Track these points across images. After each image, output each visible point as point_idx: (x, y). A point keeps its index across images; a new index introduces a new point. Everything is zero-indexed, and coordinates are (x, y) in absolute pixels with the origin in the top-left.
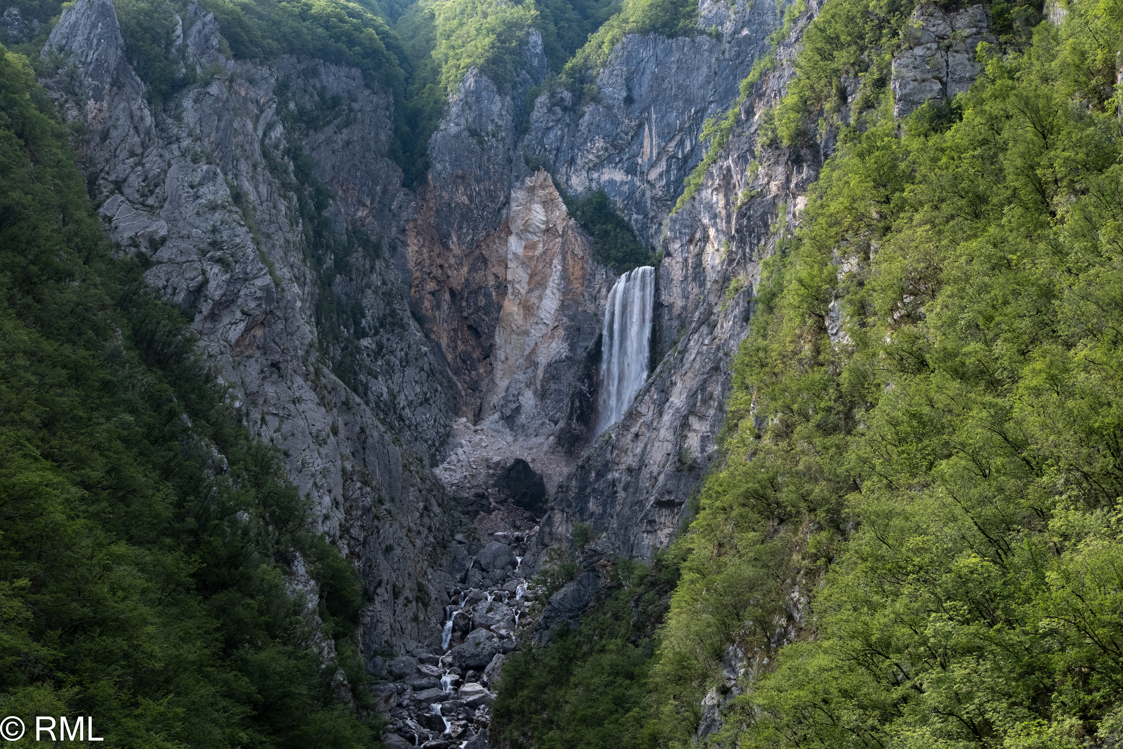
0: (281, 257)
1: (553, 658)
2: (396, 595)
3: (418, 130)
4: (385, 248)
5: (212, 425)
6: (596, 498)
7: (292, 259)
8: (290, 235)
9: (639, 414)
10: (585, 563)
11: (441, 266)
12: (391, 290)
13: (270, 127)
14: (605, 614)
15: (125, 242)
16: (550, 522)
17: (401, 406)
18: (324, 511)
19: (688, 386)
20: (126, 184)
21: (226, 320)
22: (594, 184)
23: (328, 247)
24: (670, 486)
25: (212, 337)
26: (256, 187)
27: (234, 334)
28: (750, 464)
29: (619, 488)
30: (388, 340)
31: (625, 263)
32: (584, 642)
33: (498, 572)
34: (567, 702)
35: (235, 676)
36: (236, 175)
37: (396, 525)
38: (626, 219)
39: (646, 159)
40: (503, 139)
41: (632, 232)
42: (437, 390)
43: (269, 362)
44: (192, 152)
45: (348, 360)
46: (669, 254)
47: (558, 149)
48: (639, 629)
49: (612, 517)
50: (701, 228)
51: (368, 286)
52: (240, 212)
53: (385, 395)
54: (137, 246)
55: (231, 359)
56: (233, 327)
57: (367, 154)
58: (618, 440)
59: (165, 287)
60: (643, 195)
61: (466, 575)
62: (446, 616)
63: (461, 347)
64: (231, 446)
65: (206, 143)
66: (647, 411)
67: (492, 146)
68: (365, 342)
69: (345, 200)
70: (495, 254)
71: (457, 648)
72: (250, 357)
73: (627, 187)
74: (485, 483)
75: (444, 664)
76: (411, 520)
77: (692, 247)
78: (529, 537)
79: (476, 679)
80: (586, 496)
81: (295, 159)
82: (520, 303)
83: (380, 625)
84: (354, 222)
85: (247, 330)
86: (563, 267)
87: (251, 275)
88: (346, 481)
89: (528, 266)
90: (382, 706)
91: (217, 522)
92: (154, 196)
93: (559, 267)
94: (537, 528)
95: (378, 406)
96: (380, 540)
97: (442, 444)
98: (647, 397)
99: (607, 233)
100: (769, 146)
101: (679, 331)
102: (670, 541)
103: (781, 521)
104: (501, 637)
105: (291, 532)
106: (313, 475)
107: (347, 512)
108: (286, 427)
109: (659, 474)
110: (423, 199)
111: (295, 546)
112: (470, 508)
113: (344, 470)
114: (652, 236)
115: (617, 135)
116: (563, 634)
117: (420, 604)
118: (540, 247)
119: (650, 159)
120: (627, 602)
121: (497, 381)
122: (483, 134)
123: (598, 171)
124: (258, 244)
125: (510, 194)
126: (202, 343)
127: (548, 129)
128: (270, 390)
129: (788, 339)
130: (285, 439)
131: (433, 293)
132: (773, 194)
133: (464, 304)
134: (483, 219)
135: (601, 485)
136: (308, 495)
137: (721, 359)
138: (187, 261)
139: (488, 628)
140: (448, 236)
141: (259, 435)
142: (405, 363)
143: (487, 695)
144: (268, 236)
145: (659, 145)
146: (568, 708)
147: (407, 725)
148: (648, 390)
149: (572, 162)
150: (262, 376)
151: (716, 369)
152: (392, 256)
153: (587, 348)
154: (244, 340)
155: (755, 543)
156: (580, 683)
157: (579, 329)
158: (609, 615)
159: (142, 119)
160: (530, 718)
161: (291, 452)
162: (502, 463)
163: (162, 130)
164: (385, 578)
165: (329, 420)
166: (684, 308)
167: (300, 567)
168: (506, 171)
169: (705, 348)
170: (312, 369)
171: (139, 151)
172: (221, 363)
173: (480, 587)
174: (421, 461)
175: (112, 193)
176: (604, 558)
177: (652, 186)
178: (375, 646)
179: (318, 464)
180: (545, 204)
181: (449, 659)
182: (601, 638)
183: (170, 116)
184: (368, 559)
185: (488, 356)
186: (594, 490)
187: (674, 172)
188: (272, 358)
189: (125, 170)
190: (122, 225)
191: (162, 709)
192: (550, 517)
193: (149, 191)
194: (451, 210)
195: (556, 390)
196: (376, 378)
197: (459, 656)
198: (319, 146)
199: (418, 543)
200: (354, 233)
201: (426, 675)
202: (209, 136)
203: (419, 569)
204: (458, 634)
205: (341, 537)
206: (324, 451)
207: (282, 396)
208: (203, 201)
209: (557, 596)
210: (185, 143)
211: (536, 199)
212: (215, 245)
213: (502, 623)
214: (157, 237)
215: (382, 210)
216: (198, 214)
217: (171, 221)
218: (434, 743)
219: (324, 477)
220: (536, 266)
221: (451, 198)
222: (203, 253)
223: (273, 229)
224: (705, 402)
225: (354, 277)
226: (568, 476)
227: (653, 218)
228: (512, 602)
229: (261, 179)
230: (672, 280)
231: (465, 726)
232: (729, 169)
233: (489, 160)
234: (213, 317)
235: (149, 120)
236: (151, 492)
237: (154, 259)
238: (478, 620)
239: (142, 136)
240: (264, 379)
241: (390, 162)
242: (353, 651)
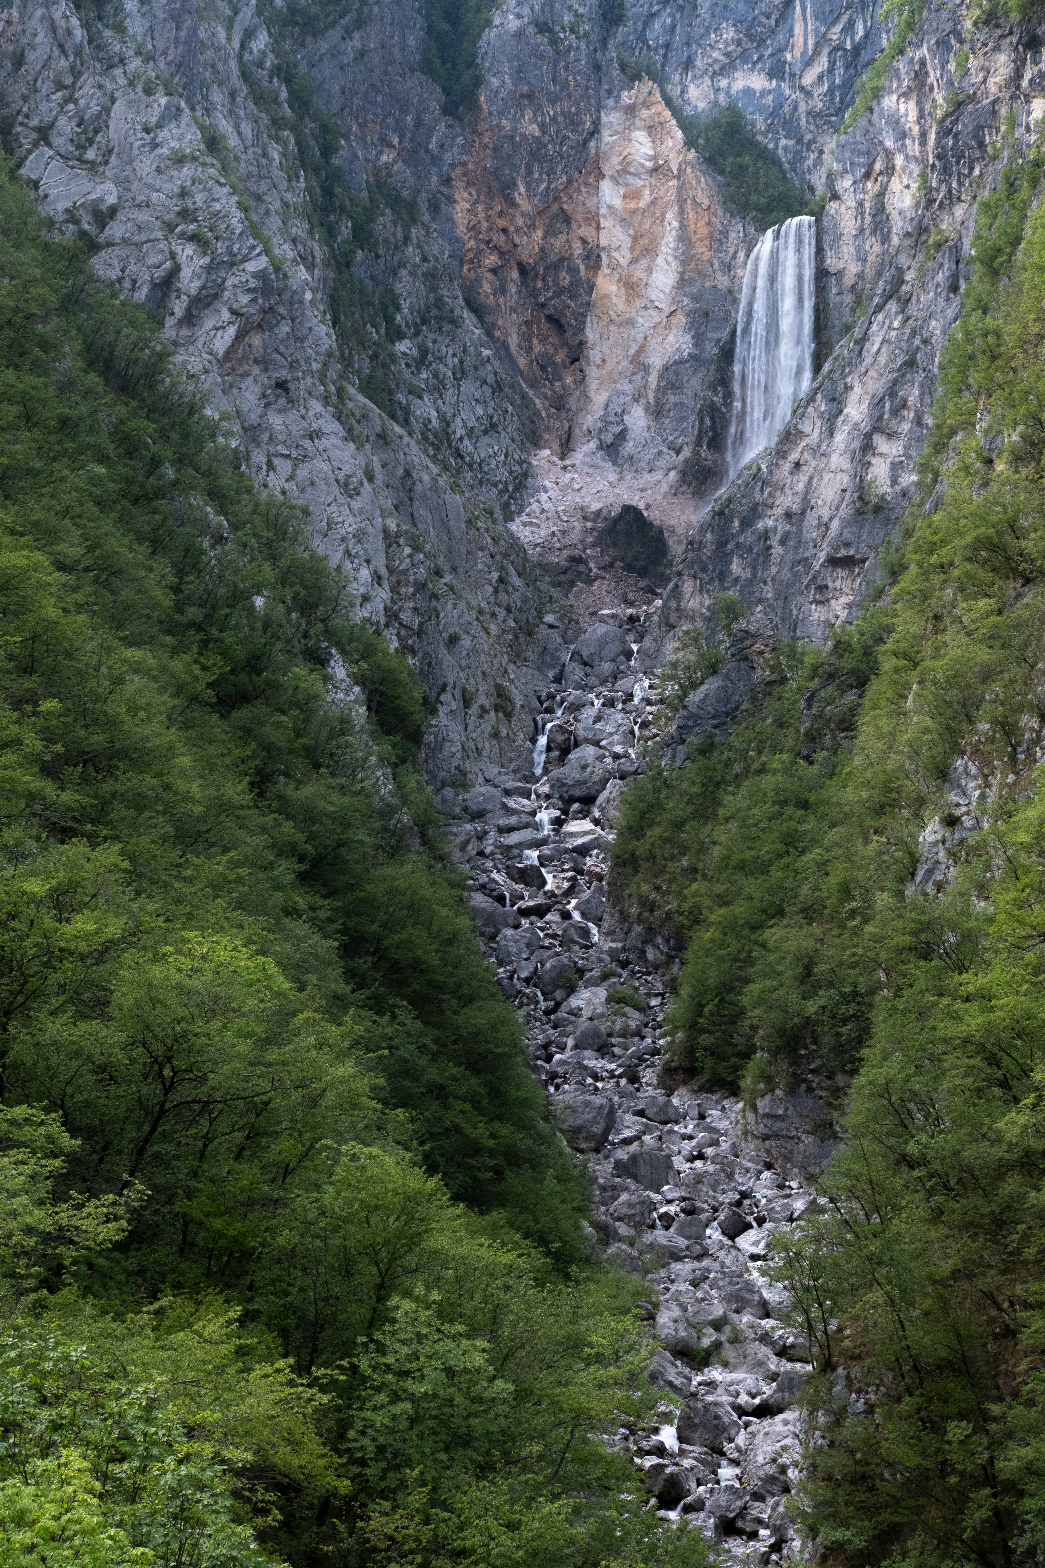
0: (279, 229)
1: (693, 783)
2: (467, 702)
3: (462, 27)
4: (424, 207)
5: (203, 475)
6: (741, 556)
7: (294, 230)
8: (288, 195)
9: (800, 434)
10: (732, 650)
11: (504, 231)
12: (435, 268)
13: (249, 34)
14: (764, 719)
15: (60, 217)
16: (676, 593)
17: (458, 435)
18: (362, 590)
19: (871, 391)
20: (54, 131)
21: (209, 323)
22: (722, 97)
23: (343, 210)
24: (847, 535)
25: (191, 349)
26: (237, 126)
27: (222, 343)
28: (977, 499)
29: (774, 541)
30: (435, 342)
31: (770, 212)
32: (735, 760)
33: (607, 666)
34: (714, 843)
35: (275, 820)
36: (207, 110)
37: (462, 606)
38: (771, 146)
39: (797, 54)
40: (586, 35)
41: (780, 165)
42: (506, 412)
43: (273, 382)
44: (143, 79)
45: (380, 372)
46: (835, 197)
47: (667, 46)
48: (813, 739)
49: (765, 583)
50: (882, 154)
51: (402, 264)
52: (218, 166)
53: (434, 422)
54: (76, 222)
55: (219, 380)
56: (220, 333)
57: (390, 69)
58: (770, 473)
59: (120, 280)
60: (795, 109)
61: (562, 671)
62: (538, 730)
63: (538, 347)
64: (232, 503)
65: (162, 65)
66: (812, 428)
67: (571, 46)
68: (402, 347)
69: (362, 139)
70: (581, 208)
71: (555, 773)
72: (245, 375)
73: (771, 98)
74: (581, 542)
75: (538, 796)
76: (482, 597)
77: (869, 184)
78: (648, 616)
79: (584, 814)
80: (727, 555)
81: (288, 81)
82: (620, 280)
83: (447, 744)
84: (376, 171)
85: (240, 336)
86: (681, 222)
87: (239, 257)
88: (390, 546)
89: (630, 224)
90: (457, 855)
91: (228, 611)
92: (95, 146)
93: (675, 224)
94: (658, 603)
95: (425, 439)
96: (441, 627)
97: (517, 489)
98: (810, 409)
99: (742, 168)
100: (986, 22)
101: (853, 310)
102: (849, 613)
103: (1027, 581)
104: (616, 757)
105: (323, 621)
106: (343, 540)
107: (394, 590)
108: (303, 473)
109: (831, 519)
110: (475, 132)
111: (330, 641)
112: (563, 578)
113: (386, 532)
114: (809, 170)
115: (754, 19)
116: (706, 750)
117: (501, 715)
118: (646, 197)
119: (803, 54)
120: (795, 702)
121: (592, 394)
122: (557, 28)
123: (727, 76)
124: (246, 210)
125: (599, 118)
126: (178, 359)
127: (652, 16)
128: (276, 421)
129: (1032, 316)
130: (303, 490)
131: (494, 271)
132: (991, 98)
133: (540, 284)
134: (562, 158)
135: (747, 538)
136: (339, 568)
137: (918, 349)
138: (148, 241)
139: (597, 744)
140: (513, 185)
141: (266, 486)
142: (460, 374)
143: (600, 837)
144: (259, 198)
145: (817, 31)
146: (716, 851)
147: (494, 880)
148: (811, 399)
149: (688, 64)
150: (263, 401)
151: (911, 363)
152: (434, 219)
153: (719, 341)
154: (236, 351)
155: (989, 614)
156: (733, 817)
157: (707, 314)
158: (769, 721)
159: (69, 32)
160: (665, 866)
161: (311, 508)
162: (605, 512)
163: (98, 48)
164: (451, 680)
165: (361, 460)
166: (860, 276)
167: (339, 670)
168: (592, 84)
169: (894, 333)
170: (332, 389)
171: (69, 81)
172: (206, 387)
173: (583, 688)
174: (491, 513)
175: (36, 145)
176: (760, 641)
177: (808, 94)
178: (442, 774)
179: (350, 525)
180: (650, 129)
181: (546, 789)
182: (760, 753)
183: (107, 27)
184: (427, 655)
185: (575, 360)
186: (738, 545)
187: (840, 71)
188: (276, 375)
189: (51, 110)
190: (53, 192)
191: (220, 869)
192: (676, 586)
193: (87, 139)
194: (516, 147)
195: (676, 404)
196: (420, 397)
197: (558, 785)
198: (321, 60)
199: (494, 628)
200: (378, 187)
201: (514, 812)
202: (165, 53)
203: (497, 666)
204: (555, 753)
205: (387, 625)
206: (356, 504)
207: (294, 429)
208: (165, 151)
209: (695, 697)
210: (134, 64)
211: (638, 123)
212: (185, 215)
213: (616, 737)
214: (103, 207)
215: (416, 152)
216: (158, 170)
217: (123, 183)
218: (531, 903)
219: (359, 541)
220: (641, 223)
221: (516, 129)
222: (170, 227)
223: (263, 187)
224: (895, 412)
225: (381, 252)
226: (701, 527)
227: (810, 143)
228: (629, 707)
229: (242, 113)
230: (841, 234)
231: (573, 879)
232: (923, 63)
233: (566, 68)
234: (190, 319)
235: (79, 34)
236: (142, 573)
237: (101, 239)
238: (582, 734)
239: (71, 59)
240: (267, 405)
241: (423, 78)
242: (418, 782)
